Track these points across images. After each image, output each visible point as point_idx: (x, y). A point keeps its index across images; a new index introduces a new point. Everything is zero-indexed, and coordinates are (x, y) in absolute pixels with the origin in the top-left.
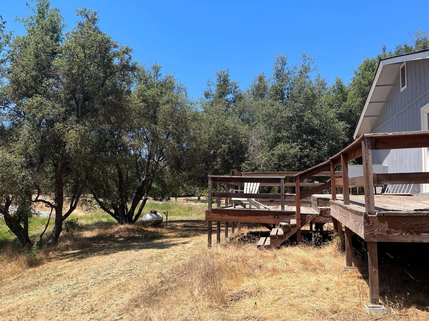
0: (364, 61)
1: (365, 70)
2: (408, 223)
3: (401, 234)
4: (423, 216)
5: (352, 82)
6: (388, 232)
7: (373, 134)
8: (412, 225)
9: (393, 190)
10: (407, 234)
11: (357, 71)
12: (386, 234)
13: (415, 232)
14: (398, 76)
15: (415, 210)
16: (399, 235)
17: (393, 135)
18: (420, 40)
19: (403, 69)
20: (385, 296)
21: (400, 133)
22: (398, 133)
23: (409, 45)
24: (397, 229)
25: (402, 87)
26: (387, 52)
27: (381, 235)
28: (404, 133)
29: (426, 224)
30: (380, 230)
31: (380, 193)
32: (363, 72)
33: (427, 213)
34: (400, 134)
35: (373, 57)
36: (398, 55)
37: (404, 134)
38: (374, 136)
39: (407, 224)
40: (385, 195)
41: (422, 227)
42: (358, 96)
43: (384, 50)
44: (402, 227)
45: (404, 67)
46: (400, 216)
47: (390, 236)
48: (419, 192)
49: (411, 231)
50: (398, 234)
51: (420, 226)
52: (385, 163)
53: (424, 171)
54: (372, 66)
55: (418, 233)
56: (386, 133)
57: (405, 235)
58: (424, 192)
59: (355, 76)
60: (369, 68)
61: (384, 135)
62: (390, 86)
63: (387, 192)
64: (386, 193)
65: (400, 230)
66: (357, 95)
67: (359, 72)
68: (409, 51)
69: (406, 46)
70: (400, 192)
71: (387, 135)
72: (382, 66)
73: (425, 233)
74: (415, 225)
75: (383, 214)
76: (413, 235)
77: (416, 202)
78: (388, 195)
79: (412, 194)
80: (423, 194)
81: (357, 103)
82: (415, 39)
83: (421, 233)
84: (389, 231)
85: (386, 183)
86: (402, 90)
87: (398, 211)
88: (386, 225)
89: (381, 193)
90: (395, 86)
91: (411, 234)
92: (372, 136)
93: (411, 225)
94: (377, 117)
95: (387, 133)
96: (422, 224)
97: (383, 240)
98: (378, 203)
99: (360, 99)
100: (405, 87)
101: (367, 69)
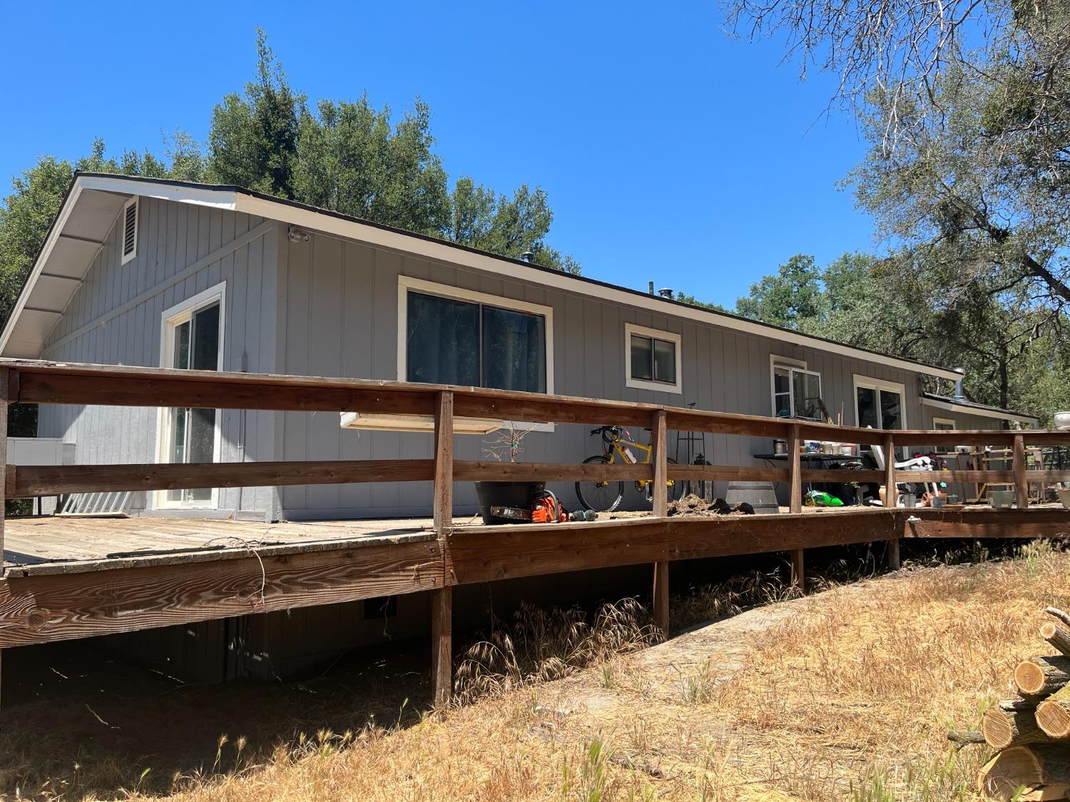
0: (42, 165)
1: (44, 187)
2: (87, 591)
3: (68, 620)
4: (125, 569)
5: (6, 208)
6: (34, 619)
7: (15, 359)
8: (97, 593)
9: (84, 506)
10: (83, 618)
11: (23, 181)
12: (27, 626)
13: (102, 609)
14: (118, 223)
15: (110, 556)
16: (60, 623)
17: (69, 368)
18: (186, 155)
19: (131, 211)
20: (15, 790)
21: (85, 367)
22: (82, 364)
23: (157, 160)
24: (56, 609)
25: (126, 254)
26: (107, 157)
27: (14, 630)
28: (96, 367)
29: (130, 588)
30: (12, 616)
31: (52, 514)
32: (36, 190)
33: (133, 561)
34: (85, 369)
35: (68, 159)
36: (130, 174)
37: (95, 370)
38: (18, 364)
39: (82, 592)
40: (62, 517)
41: (120, 597)
42: (19, 249)
43: (100, 150)
44: (70, 601)
45: (133, 207)
46: (67, 575)
47: (38, 628)
48: (143, 508)
49: (92, 609)
50: (60, 620)
51: (114, 595)
52: (71, 436)
53: (157, 462)
54: (59, 181)
55: (110, 612)
56: (51, 362)
57: (77, 621)
58: (154, 508)
59: (16, 193)
60: (54, 185)
61: (46, 367)
62: (99, 245)
63: (67, 510)
64: (66, 514)
65: (65, 611)
66: (16, 246)
67: (29, 187)
68: (154, 175)
69: (148, 158)
70: (98, 509)
71: (52, 367)
72: (80, 189)
73: (127, 609)
74: (103, 593)
75: (24, 571)
76: (98, 619)
77: (128, 534)
78: (69, 517)
79: (126, 514)
80: (152, 514)
81: (15, 269)
82: (175, 151)
83: (116, 611)
84: (37, 615)
85: (40, 490)
86: (125, 259)
87: (66, 560)
88: (30, 601)
89: (55, 512)
90: (109, 246)
91: (93, 615)
92: (14, 364)
93: (93, 594)
94: (59, 315)
95: (54, 362)
96: (120, 590)
97: (18, 642)
98: (30, 541)
99: (23, 259)
100: (133, 255)
101: (49, 185)
